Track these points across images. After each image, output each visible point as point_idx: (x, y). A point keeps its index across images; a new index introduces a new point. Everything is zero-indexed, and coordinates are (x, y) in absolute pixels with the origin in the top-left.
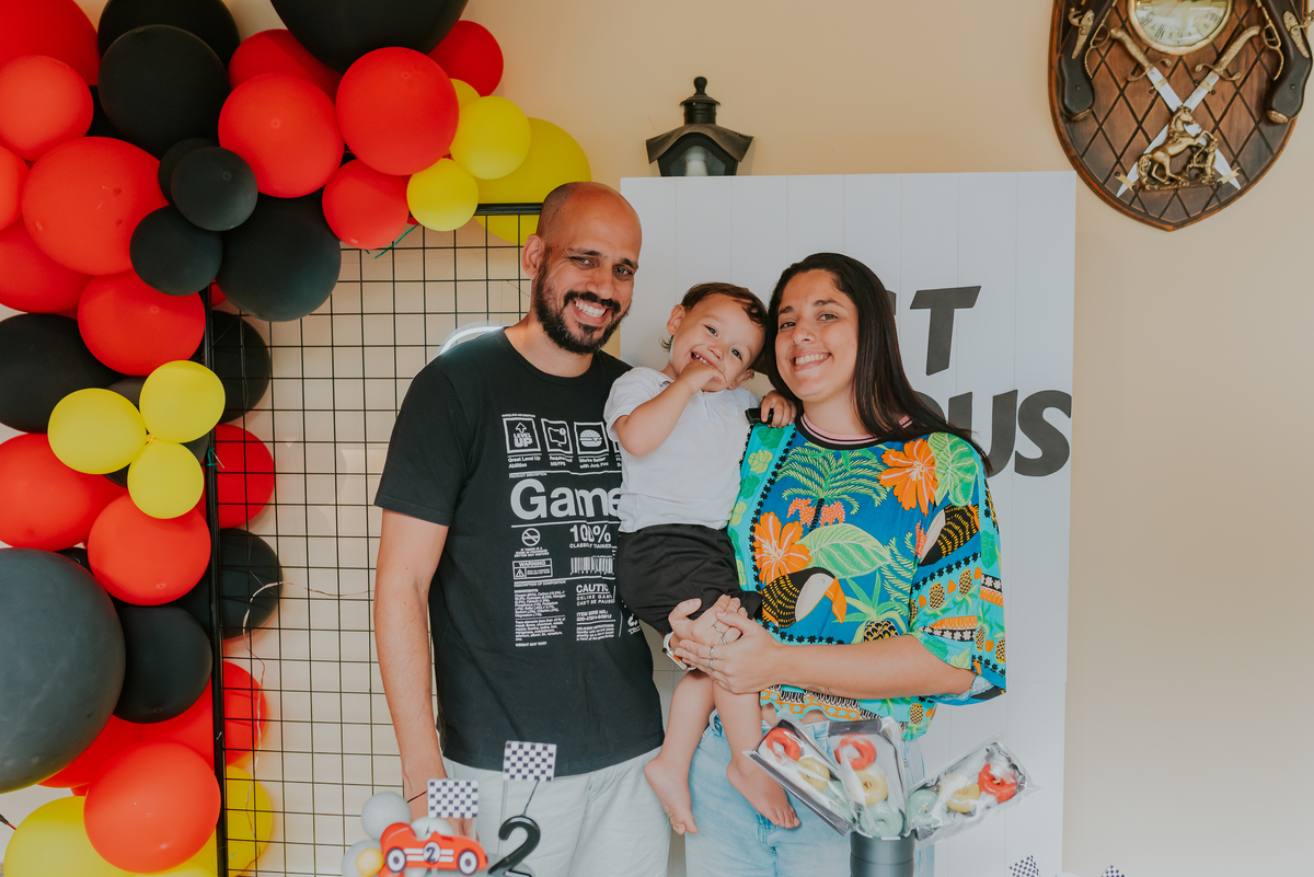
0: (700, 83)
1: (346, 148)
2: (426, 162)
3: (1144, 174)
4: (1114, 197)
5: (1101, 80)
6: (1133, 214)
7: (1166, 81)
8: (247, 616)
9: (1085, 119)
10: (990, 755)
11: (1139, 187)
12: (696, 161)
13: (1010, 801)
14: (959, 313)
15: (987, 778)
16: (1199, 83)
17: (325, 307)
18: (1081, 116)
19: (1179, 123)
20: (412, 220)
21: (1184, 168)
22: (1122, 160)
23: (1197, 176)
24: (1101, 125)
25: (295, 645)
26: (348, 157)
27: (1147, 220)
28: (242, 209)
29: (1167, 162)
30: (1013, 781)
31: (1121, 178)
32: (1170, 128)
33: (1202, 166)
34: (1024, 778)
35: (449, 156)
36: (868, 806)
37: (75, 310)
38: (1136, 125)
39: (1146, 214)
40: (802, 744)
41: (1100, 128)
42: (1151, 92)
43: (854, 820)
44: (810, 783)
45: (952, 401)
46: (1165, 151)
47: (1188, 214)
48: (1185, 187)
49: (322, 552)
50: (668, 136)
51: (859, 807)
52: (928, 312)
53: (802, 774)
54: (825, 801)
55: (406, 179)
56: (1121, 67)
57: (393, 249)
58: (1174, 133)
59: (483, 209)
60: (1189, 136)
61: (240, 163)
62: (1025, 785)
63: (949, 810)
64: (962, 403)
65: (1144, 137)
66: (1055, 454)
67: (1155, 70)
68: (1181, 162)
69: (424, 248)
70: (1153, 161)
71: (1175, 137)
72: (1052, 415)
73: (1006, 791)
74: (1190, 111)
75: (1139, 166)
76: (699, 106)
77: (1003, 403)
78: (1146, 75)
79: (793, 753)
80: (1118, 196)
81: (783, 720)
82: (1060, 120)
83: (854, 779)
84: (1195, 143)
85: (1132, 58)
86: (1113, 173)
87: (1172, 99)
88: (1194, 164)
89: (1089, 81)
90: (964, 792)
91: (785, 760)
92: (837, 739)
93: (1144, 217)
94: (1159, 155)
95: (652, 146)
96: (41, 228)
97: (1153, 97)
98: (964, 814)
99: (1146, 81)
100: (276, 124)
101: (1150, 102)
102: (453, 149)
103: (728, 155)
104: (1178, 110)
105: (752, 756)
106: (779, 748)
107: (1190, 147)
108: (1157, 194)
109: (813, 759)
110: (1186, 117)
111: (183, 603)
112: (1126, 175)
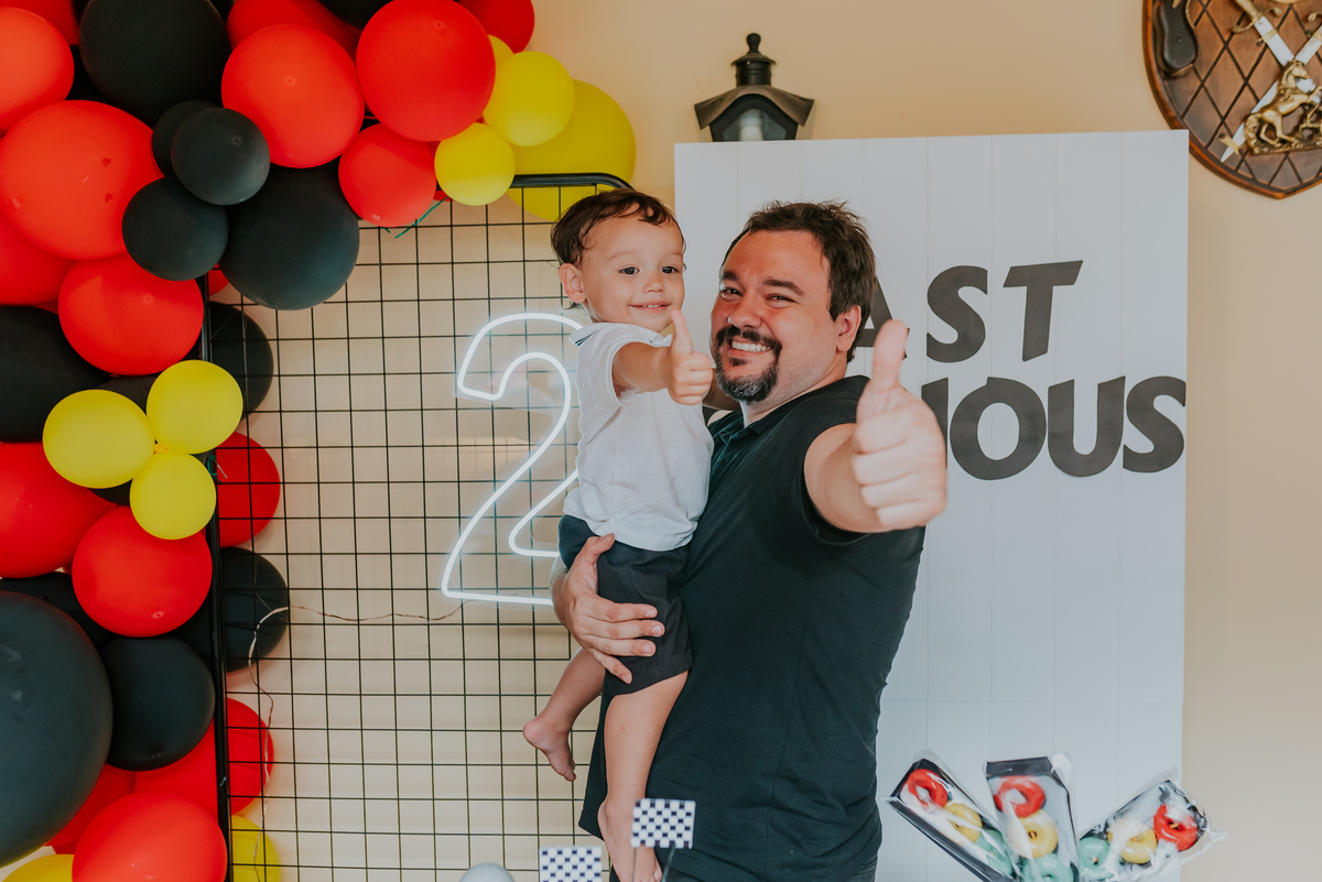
0: (753, 40)
1: (368, 113)
2: (458, 127)
3: (1252, 135)
4: (1218, 162)
5: (1203, 31)
6: (1240, 180)
7: (1275, 31)
8: (253, 646)
9: (1187, 74)
10: (1164, 795)
11: (1247, 150)
12: (751, 125)
13: (1192, 848)
14: (1058, 291)
15: (1163, 822)
16: (1312, 35)
17: (340, 295)
18: (1182, 71)
19: (1291, 78)
20: (440, 195)
21: (1296, 129)
22: (1227, 121)
23: (1311, 137)
24: (1203, 82)
25: (309, 676)
26: (368, 121)
27: (1255, 186)
28: (255, 177)
29: (1278, 122)
30: (1195, 825)
31: (1226, 140)
32: (1280, 84)
33: (1316, 125)
34: (1206, 821)
35: (481, 121)
36: (1035, 858)
37: (55, 303)
38: (1241, 82)
39: (1254, 180)
40: (950, 789)
41: (1202, 86)
42: (1258, 44)
43: (1014, 874)
44: (962, 832)
45: (1052, 389)
46: (1276, 110)
47: (1300, 179)
48: (1298, 150)
49: (338, 571)
50: (721, 99)
51: (1022, 861)
52: (1024, 289)
53: (952, 822)
54: (981, 855)
55: (433, 146)
56: (1225, 18)
57: (416, 227)
58: (1285, 89)
59: (521, 181)
60: (1302, 93)
61: (250, 126)
62: (1208, 830)
63: (1123, 863)
64: (1063, 394)
65: (1251, 96)
66: (1168, 447)
67: (1264, 19)
68: (1293, 121)
69: (452, 226)
70: (1261, 121)
71: (1287, 95)
72: (1164, 404)
73: (1187, 837)
74: (1303, 65)
75: (1245, 127)
76: (753, 66)
77: (1109, 391)
78: (1253, 27)
79: (939, 797)
80: (1223, 160)
81: (924, 760)
82: (1158, 77)
83: (1017, 828)
84: (1309, 101)
85: (1238, 7)
86: (1216, 135)
87: (1283, 53)
88: (1308, 123)
89: (1191, 32)
90: (1138, 839)
91: (932, 806)
92: (998, 782)
93: (1252, 185)
94: (1270, 115)
95: (702, 111)
96: (17, 205)
97: (1261, 49)
98: (1141, 865)
99: (1253, 31)
100: (290, 81)
101: (1257, 56)
102: (486, 114)
103: (787, 118)
104: (1289, 64)
105: (892, 803)
106: (923, 793)
107: (1303, 105)
108: (1266, 158)
109: (963, 805)
110: (1297, 71)
111: (181, 633)
112: (1232, 137)
